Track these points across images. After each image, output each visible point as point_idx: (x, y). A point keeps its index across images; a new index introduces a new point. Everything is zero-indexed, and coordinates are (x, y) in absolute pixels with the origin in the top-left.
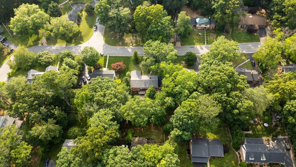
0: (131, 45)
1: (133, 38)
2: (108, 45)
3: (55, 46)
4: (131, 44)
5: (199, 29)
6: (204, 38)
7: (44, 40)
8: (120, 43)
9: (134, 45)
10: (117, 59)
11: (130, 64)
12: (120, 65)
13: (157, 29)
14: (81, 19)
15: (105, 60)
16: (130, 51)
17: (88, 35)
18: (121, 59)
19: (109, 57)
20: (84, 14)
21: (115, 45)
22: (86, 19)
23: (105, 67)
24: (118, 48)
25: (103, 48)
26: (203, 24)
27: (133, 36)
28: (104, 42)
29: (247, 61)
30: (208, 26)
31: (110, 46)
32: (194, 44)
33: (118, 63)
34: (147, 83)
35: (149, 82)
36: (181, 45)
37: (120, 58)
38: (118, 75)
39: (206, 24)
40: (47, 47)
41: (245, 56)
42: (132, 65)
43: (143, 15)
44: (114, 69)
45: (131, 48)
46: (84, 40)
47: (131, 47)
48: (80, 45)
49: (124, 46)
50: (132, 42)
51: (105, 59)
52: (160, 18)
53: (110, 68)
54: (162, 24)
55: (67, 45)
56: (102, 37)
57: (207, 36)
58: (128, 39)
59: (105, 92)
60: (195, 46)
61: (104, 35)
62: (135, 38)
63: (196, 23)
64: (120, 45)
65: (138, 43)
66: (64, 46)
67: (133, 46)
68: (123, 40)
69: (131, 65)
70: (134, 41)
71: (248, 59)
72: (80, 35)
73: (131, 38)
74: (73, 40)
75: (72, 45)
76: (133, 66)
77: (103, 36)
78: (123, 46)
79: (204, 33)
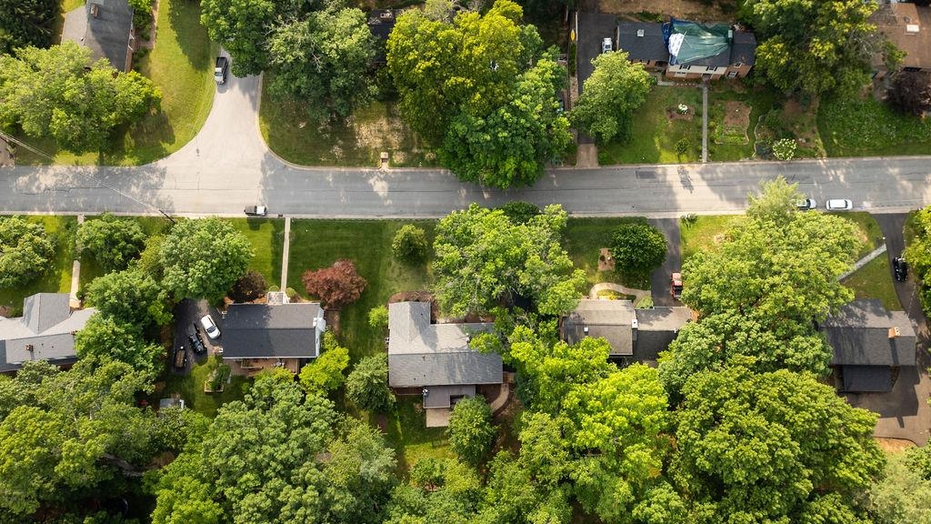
0: (383, 160)
1: (389, 123)
2: (282, 161)
3: (51, 171)
4: (383, 155)
5: (680, 80)
6: (700, 128)
8: (337, 151)
9: (398, 158)
10: (329, 232)
11: (385, 261)
14: (151, 19)
15: (277, 240)
16: (381, 194)
17: (194, 109)
18: (345, 233)
19: (295, 223)
21: (315, 162)
22: (176, 23)
23: (277, 282)
24: (329, 173)
25: (261, 175)
26: (697, 63)
27: (390, 115)
28: (266, 148)
29: (874, 254)
30: (721, 71)
31: (291, 166)
32: (656, 160)
34: (460, 364)
35: (465, 363)
36: (601, 163)
37: (338, 228)
38: (337, 318)
39: (713, 62)
40: (17, 175)
41: (870, 226)
43: (429, 70)
45: (386, 178)
46: (179, 135)
47: (385, 167)
48: (161, 163)
49: (353, 165)
50: (387, 146)
51: (274, 234)
53: (299, 289)
55: (101, 162)
56: (256, 117)
57: (711, 117)
58: (369, 133)
59: (278, 491)
60: (659, 168)
61: (263, 106)
62: (398, 124)
63: (668, 54)
64: (335, 162)
65: (415, 150)
66: (92, 169)
67: (392, 165)
68: (349, 136)
69: (390, 264)
70: (395, 140)
71: (879, 243)
72: (154, 111)
73: (383, 123)
74: (128, 136)
75: (128, 163)
76: (397, 271)
77: (262, 114)
78: (349, 165)
79: (700, 103)
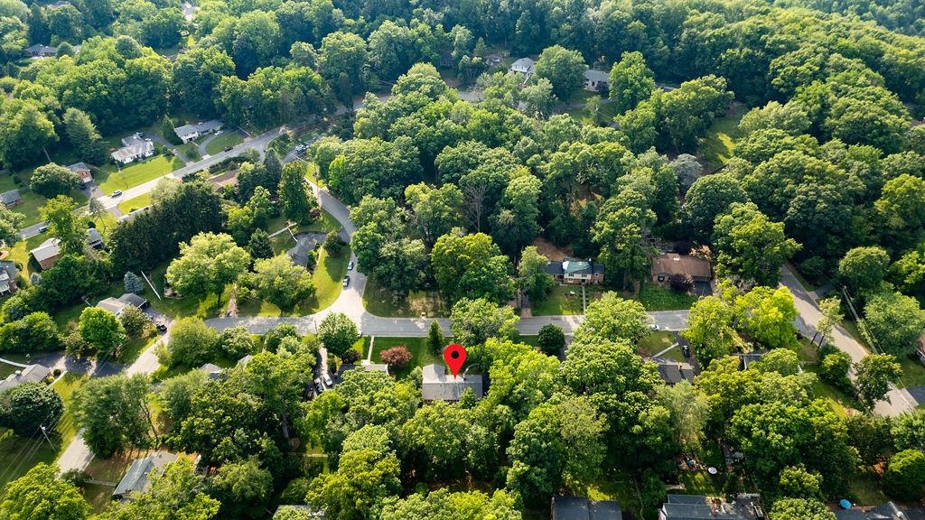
0: (423, 315)
1: (427, 300)
2: (372, 315)
3: (256, 318)
4: (423, 313)
5: (571, 284)
6: (582, 301)
7: (232, 306)
8: (400, 311)
9: (430, 314)
10: (393, 343)
11: (422, 353)
12: (399, 353)
13: (480, 279)
14: (315, 263)
15: (366, 345)
16: (421, 327)
17: (329, 295)
18: (401, 342)
19: (376, 338)
20: (322, 253)
21: (389, 315)
22: (327, 264)
23: (366, 358)
24: (395, 320)
25: (360, 320)
26: (576, 272)
27: (428, 296)
28: (364, 310)
29: (673, 347)
30: (589, 277)
31: (376, 317)
32: (561, 314)
33: (395, 349)
34: (459, 389)
35: (462, 389)
36: (533, 315)
37: (398, 341)
39: (584, 272)
40: (238, 320)
41: (670, 336)
42: (425, 355)
43: (451, 253)
44: (385, 362)
45: (424, 321)
46: (321, 305)
47: (423, 318)
48: (311, 316)
49: (408, 317)
50: (424, 310)
51: (365, 343)
52: (486, 258)
53: (376, 359)
54: (489, 268)
55: (281, 316)
56: (361, 299)
57: (587, 297)
58: (416, 303)
59: (372, 394)
60: (563, 317)
61: (365, 295)
62: (431, 300)
63: (563, 270)
64: (399, 316)
65: (439, 311)
66: (277, 318)
67: (427, 317)
68: (407, 305)
70: (429, 307)
71: (675, 342)
72: (311, 295)
73: (424, 300)
74: (297, 305)
75: (295, 316)
77: (364, 298)
78: (405, 317)
79: (581, 292)
